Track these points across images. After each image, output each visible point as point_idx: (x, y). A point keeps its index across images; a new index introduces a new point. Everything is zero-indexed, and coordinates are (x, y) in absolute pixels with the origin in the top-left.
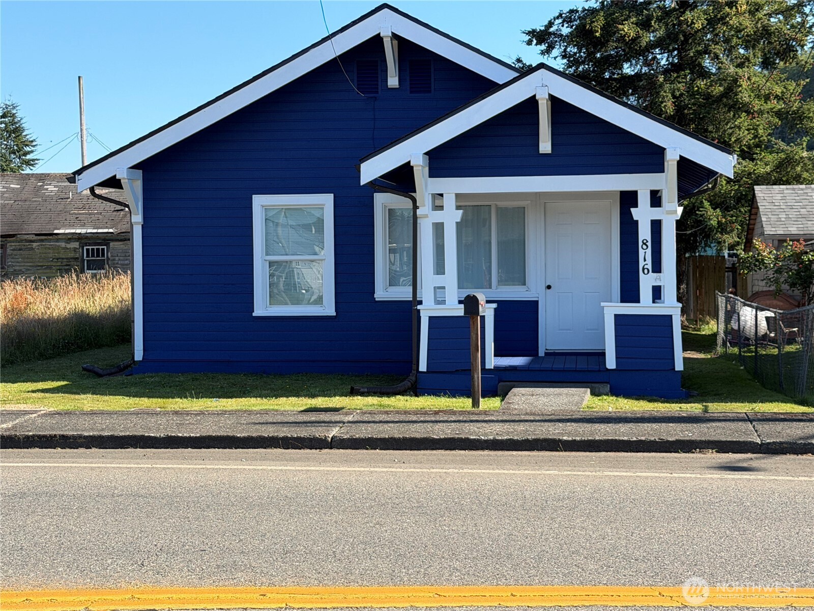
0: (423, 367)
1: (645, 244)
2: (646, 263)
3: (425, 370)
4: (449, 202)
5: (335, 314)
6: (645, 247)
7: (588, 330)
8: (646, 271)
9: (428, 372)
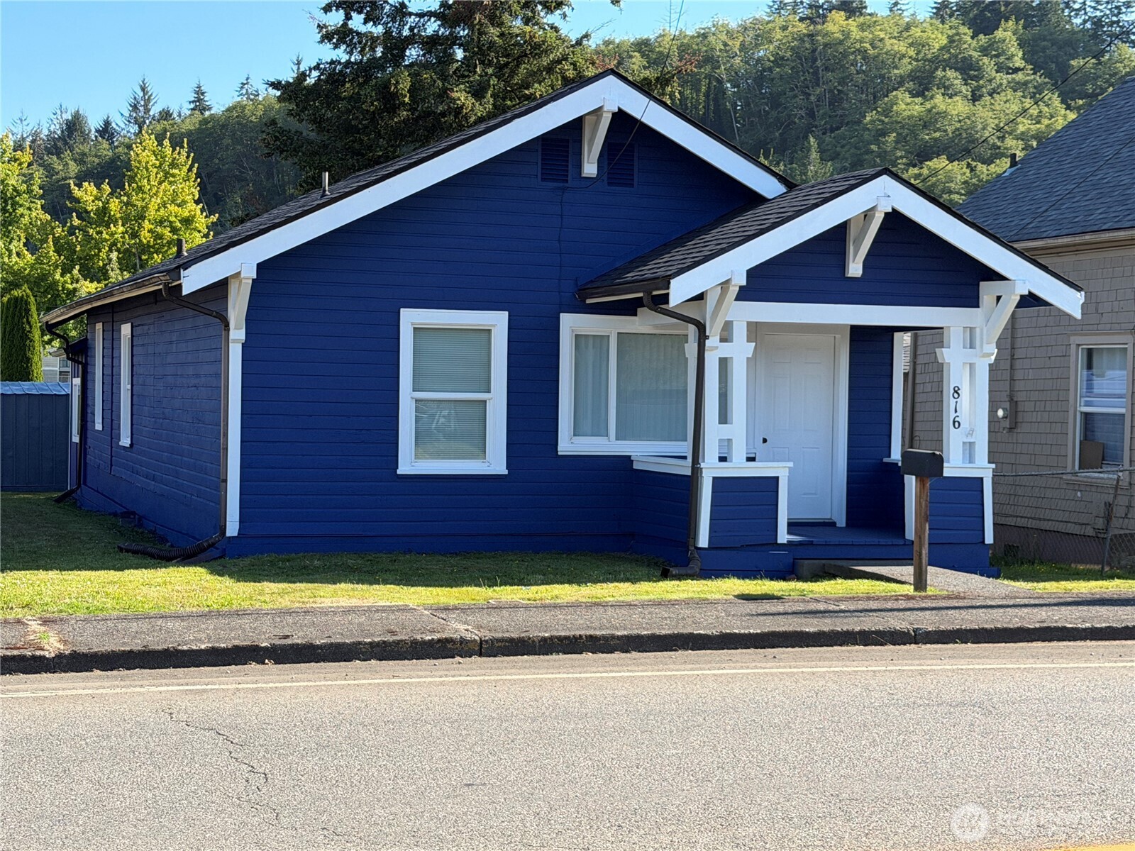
0: (703, 541)
1: (956, 392)
2: (957, 414)
3: (707, 546)
4: (740, 332)
5: (506, 472)
6: (956, 395)
7: (805, 494)
8: (957, 424)
9: (710, 548)
